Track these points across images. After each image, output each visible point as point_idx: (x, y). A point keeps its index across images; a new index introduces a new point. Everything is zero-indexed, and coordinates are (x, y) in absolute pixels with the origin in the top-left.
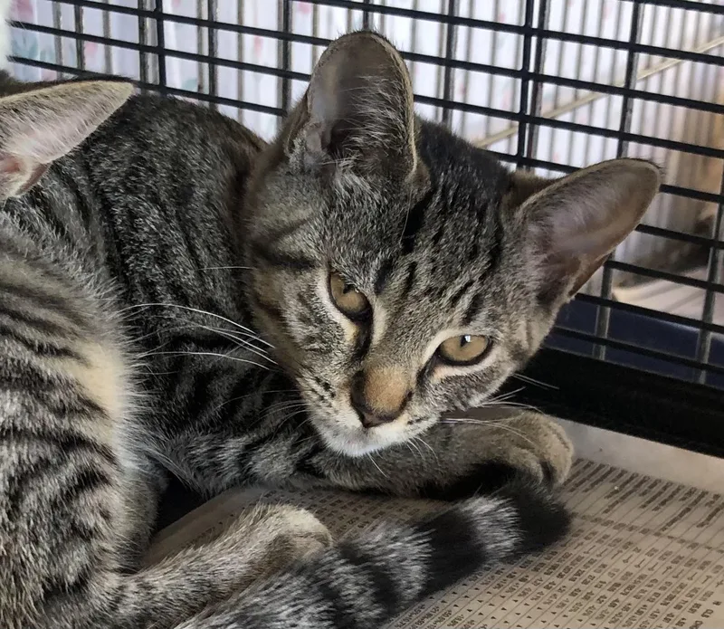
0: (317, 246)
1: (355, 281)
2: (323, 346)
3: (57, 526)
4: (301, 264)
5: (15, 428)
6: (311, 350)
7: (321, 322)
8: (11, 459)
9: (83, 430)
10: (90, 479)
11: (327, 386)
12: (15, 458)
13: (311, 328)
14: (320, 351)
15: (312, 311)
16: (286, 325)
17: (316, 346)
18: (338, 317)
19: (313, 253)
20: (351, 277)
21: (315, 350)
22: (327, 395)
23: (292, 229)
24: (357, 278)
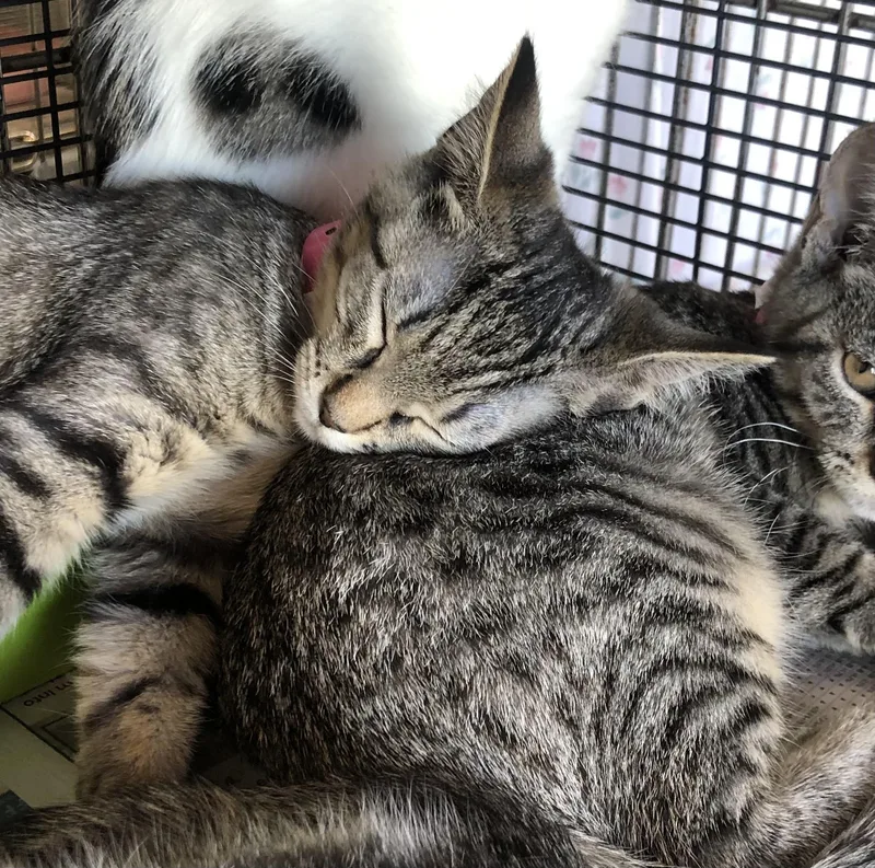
0: (832, 331)
1: (869, 357)
2: (842, 420)
3: (725, 757)
4: (818, 348)
5: (677, 659)
6: (829, 426)
7: (836, 399)
8: (674, 689)
9: (742, 662)
10: (754, 713)
11: (847, 456)
12: (677, 688)
13: (827, 406)
14: (839, 427)
15: (826, 388)
16: (805, 406)
17: (834, 421)
18: (852, 395)
19: (827, 337)
20: (866, 355)
21: (833, 425)
22: (846, 464)
23: (809, 320)
24: (871, 355)
